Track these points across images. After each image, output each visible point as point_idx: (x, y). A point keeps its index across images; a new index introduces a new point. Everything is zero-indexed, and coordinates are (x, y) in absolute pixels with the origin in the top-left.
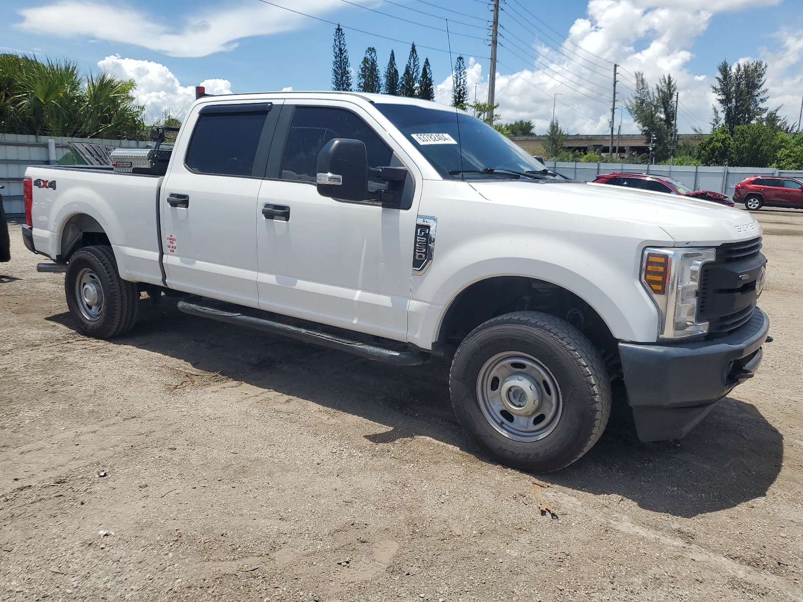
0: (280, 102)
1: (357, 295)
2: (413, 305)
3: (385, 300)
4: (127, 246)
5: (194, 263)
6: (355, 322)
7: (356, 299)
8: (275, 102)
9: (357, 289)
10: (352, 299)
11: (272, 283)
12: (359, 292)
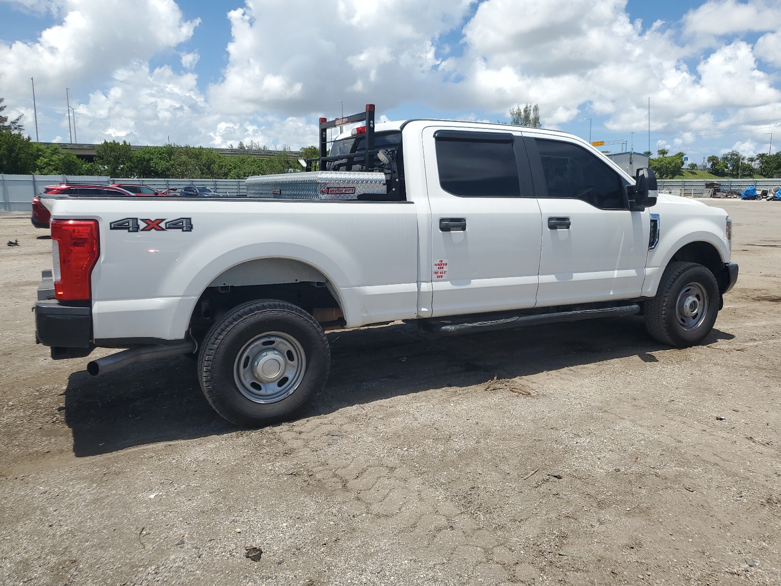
0: (519, 134)
1: (616, 274)
2: (648, 271)
3: (632, 273)
4: (363, 285)
5: (470, 283)
6: (611, 293)
7: (615, 276)
8: (515, 134)
9: (614, 270)
10: (612, 277)
11: (554, 281)
12: (616, 271)
